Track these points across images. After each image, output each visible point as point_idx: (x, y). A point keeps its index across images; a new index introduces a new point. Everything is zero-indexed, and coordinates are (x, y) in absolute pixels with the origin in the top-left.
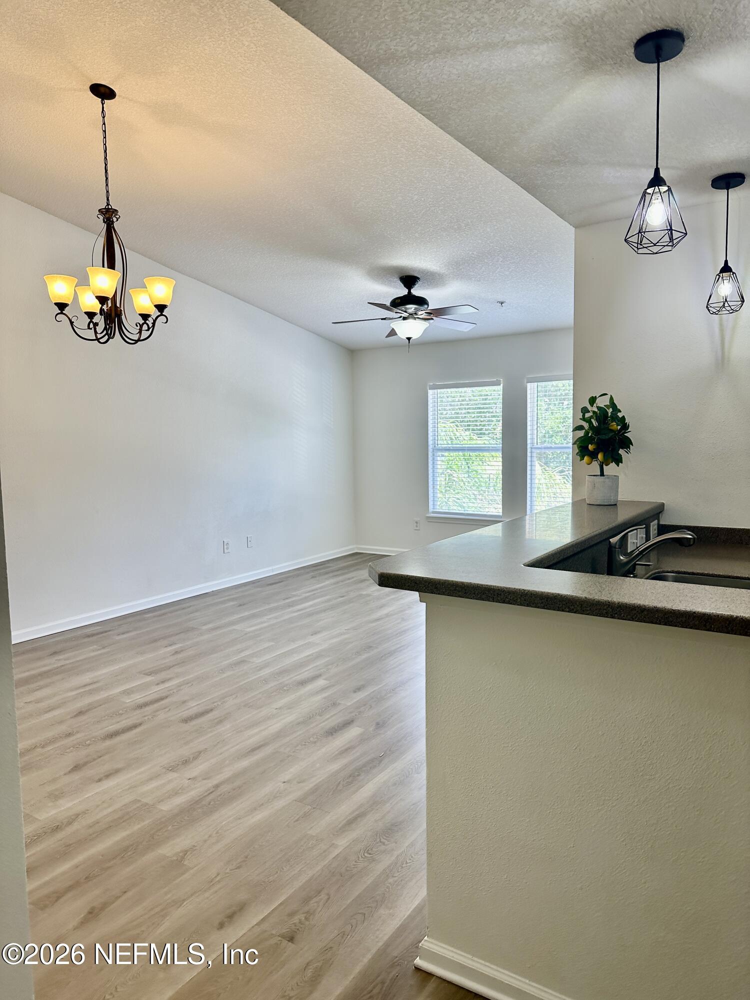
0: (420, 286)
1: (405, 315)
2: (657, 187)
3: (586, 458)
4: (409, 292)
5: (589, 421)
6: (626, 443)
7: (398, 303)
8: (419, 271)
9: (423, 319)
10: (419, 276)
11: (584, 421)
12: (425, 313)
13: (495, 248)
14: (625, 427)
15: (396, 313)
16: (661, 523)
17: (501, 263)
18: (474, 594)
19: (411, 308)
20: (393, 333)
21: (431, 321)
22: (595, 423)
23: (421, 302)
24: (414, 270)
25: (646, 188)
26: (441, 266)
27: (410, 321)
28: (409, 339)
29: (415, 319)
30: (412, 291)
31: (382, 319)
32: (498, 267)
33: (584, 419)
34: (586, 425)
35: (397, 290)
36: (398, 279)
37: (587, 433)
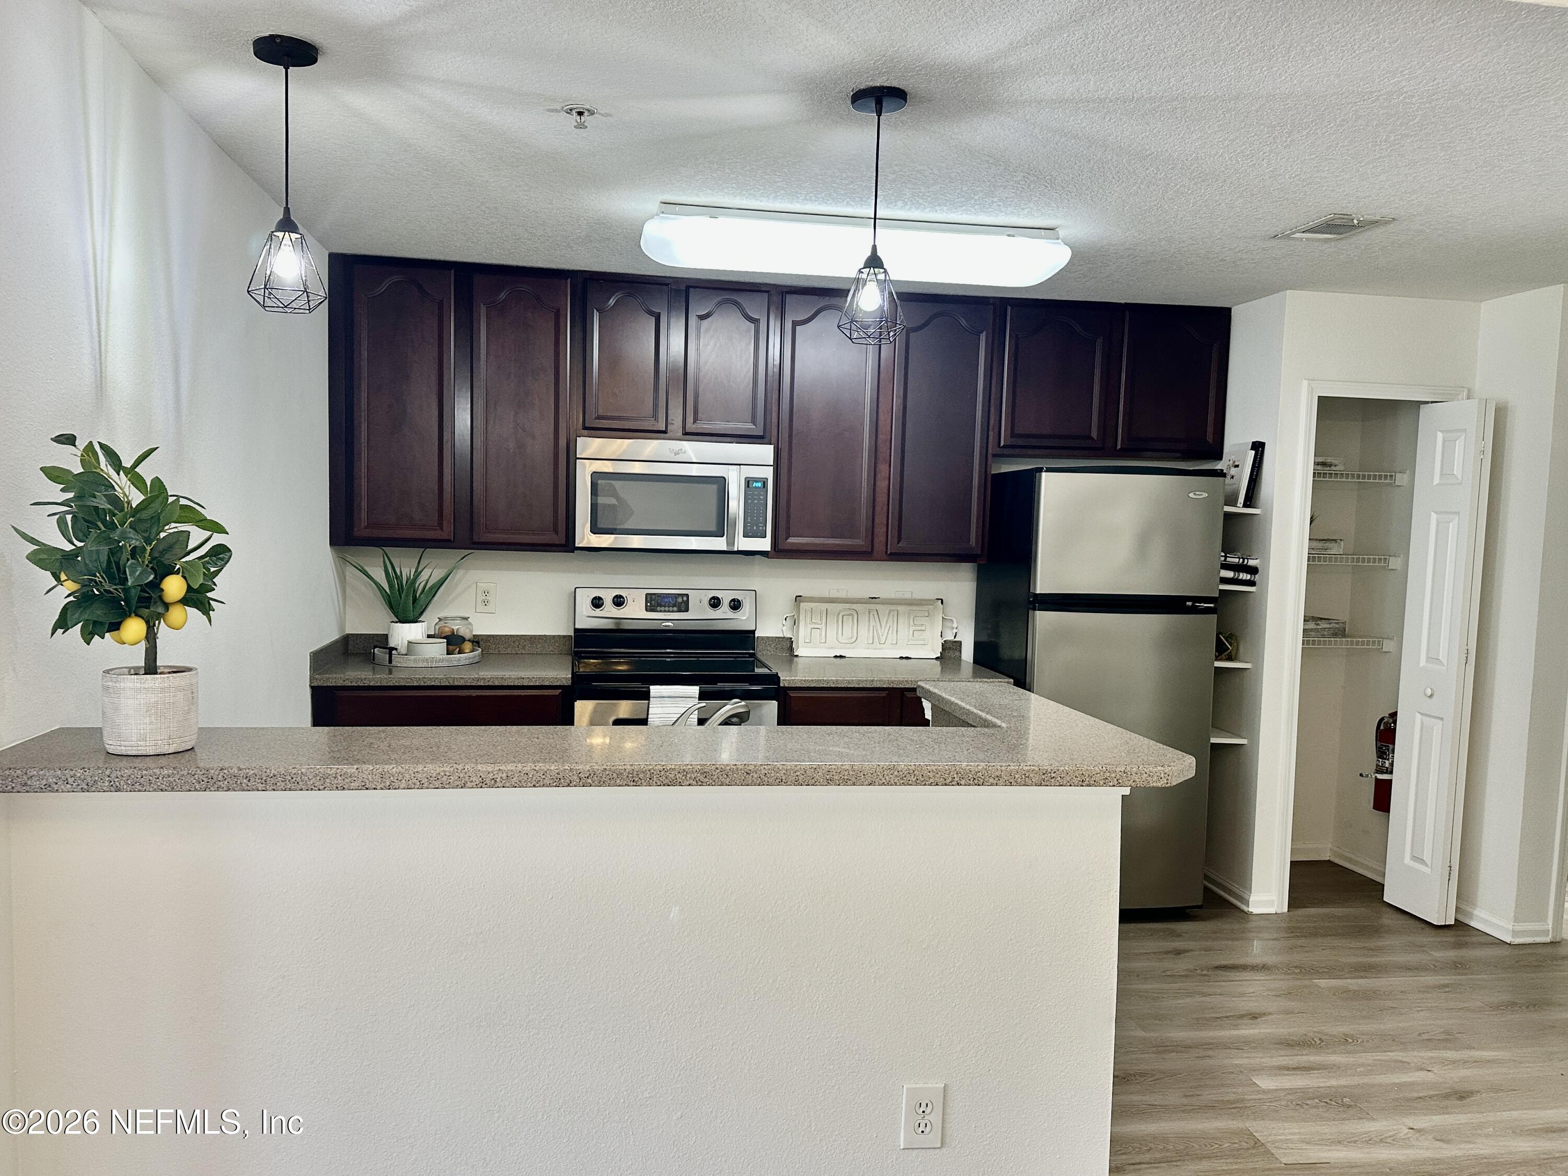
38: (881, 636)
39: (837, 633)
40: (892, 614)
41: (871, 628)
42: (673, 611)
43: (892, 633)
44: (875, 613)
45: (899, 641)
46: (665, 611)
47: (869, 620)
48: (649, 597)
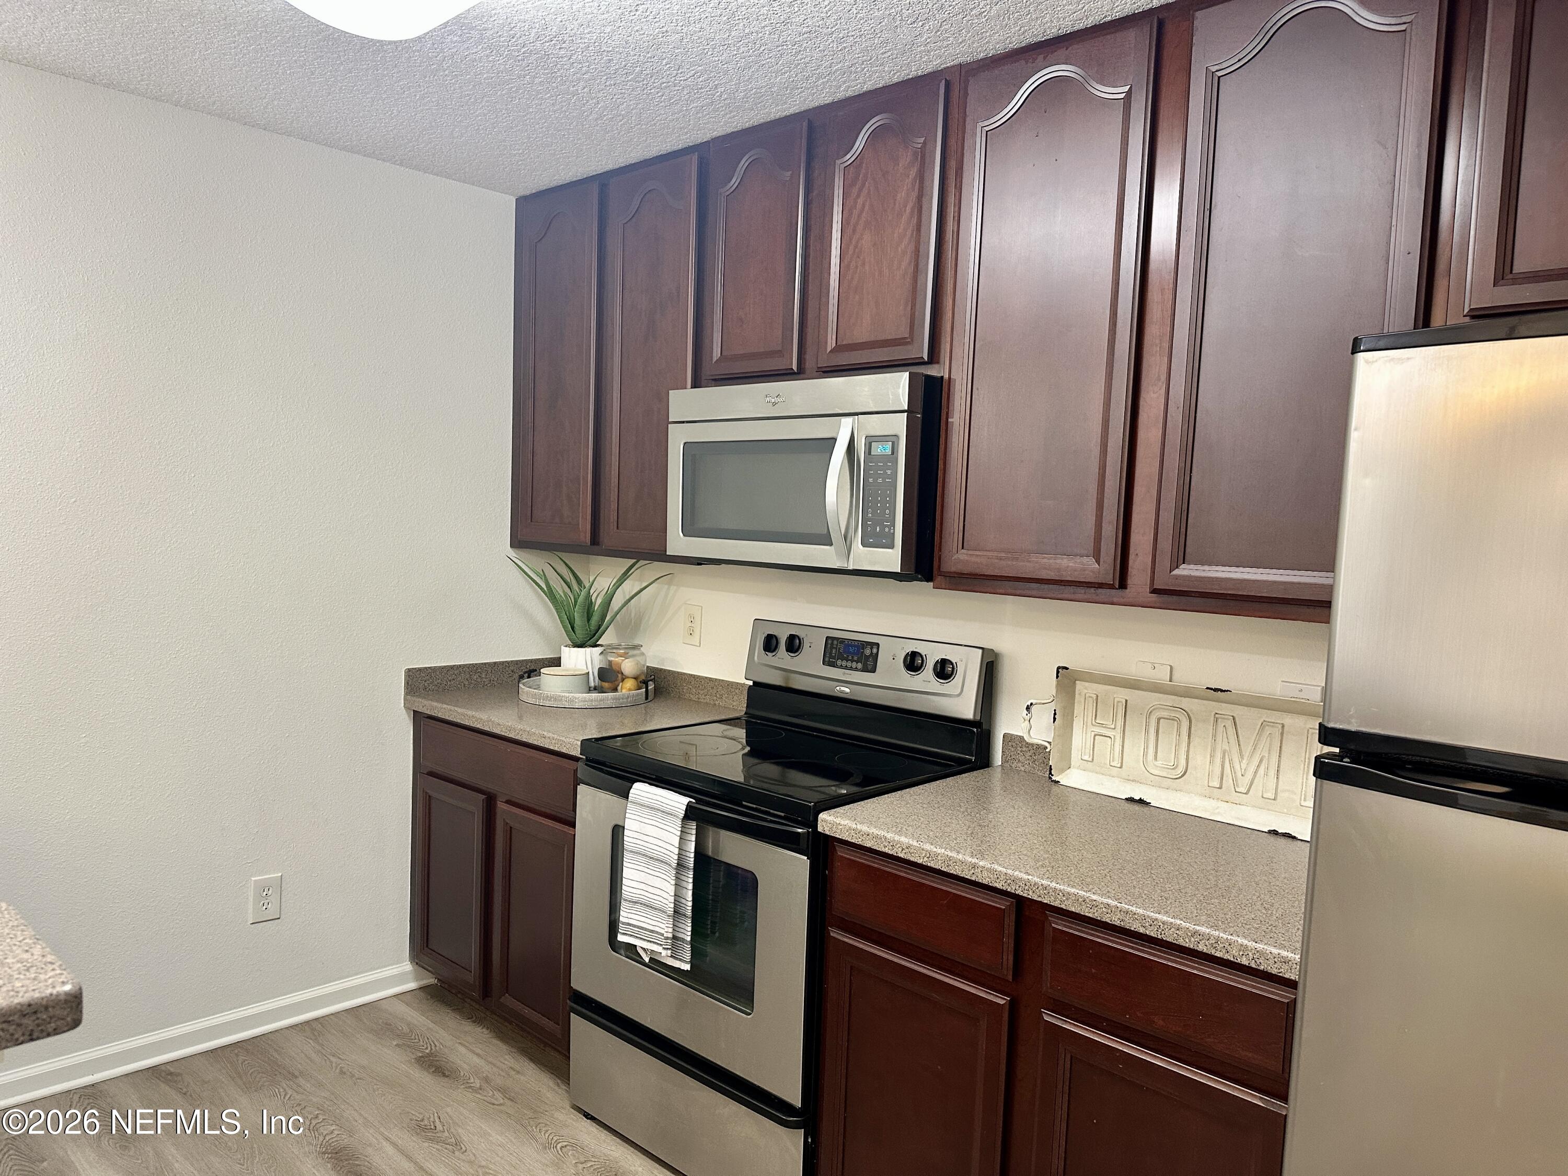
38: (1239, 774)
39: (1145, 754)
40: (1268, 730)
41: (1219, 755)
42: (856, 669)
43: (1266, 774)
44: (1229, 723)
45: (1280, 795)
46: (846, 668)
47: (1214, 736)
48: (830, 642)
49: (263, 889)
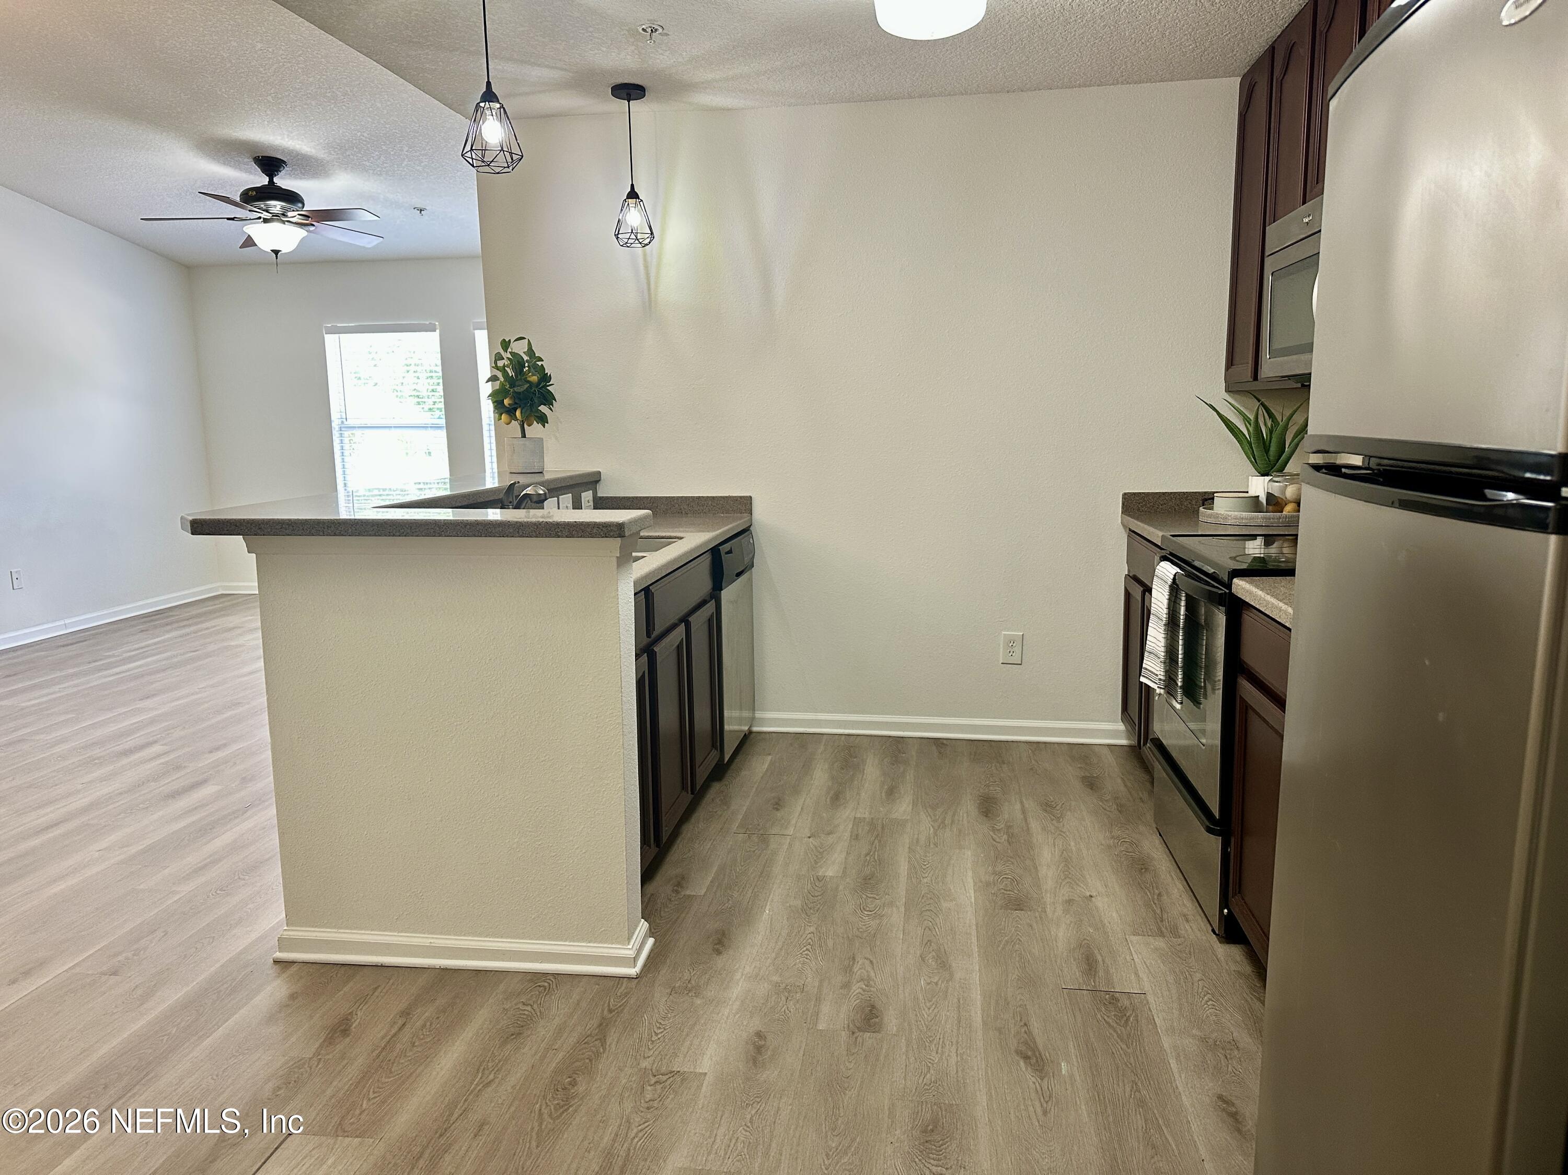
0: (290, 174)
1: (265, 215)
2: (487, 103)
3: (503, 416)
4: (271, 181)
5: (503, 370)
6: (548, 399)
7: (252, 197)
8: (284, 151)
9: (296, 223)
10: (285, 159)
11: (498, 370)
12: (299, 215)
13: (394, 131)
14: (545, 378)
15: (250, 211)
16: (599, 495)
17: (406, 153)
18: (303, 529)
19: (276, 206)
20: (249, 242)
21: (312, 228)
22: (510, 372)
23: (292, 198)
24: (276, 149)
25: (479, 101)
26: (317, 147)
27: (275, 226)
28: (276, 252)
29: (284, 222)
30: (276, 180)
31: (228, 219)
32: (404, 159)
33: (497, 368)
34: (499, 374)
35: (252, 177)
36: (252, 160)
37: (502, 385)
49: (1010, 642)
